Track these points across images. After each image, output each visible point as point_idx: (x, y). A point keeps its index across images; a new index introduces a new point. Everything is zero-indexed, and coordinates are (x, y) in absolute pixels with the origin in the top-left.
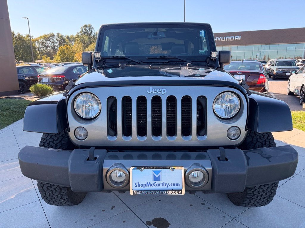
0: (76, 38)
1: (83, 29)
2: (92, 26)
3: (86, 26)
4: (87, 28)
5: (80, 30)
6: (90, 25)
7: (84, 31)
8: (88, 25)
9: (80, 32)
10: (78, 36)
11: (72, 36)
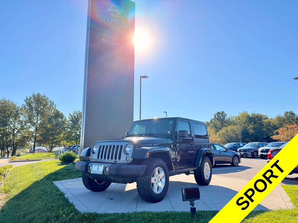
0: (210, 123)
1: (216, 116)
2: (225, 113)
3: (219, 113)
4: (220, 115)
5: (213, 117)
6: (223, 112)
7: (217, 117)
8: (221, 112)
9: (213, 118)
10: (211, 122)
11: (207, 122)
